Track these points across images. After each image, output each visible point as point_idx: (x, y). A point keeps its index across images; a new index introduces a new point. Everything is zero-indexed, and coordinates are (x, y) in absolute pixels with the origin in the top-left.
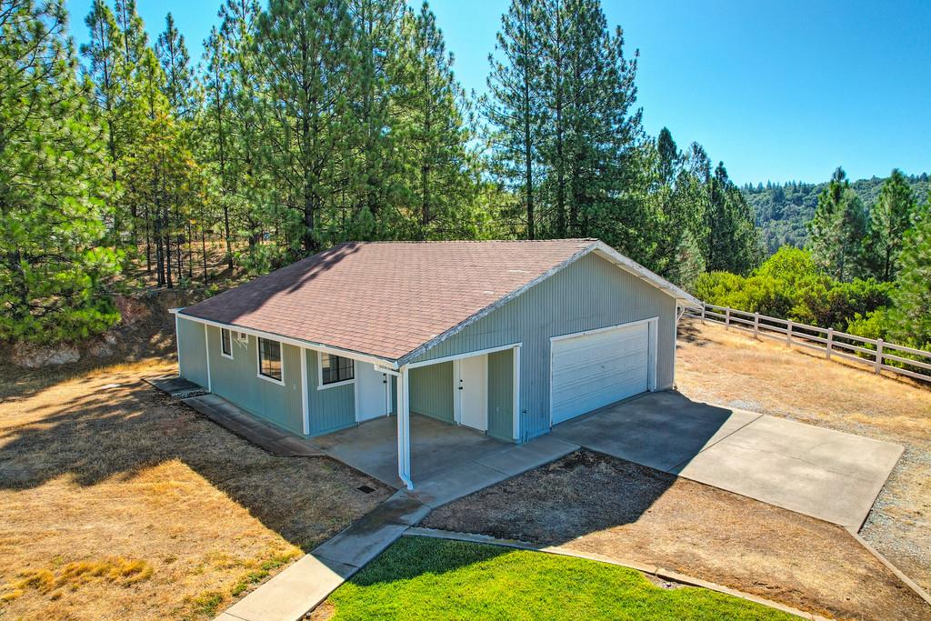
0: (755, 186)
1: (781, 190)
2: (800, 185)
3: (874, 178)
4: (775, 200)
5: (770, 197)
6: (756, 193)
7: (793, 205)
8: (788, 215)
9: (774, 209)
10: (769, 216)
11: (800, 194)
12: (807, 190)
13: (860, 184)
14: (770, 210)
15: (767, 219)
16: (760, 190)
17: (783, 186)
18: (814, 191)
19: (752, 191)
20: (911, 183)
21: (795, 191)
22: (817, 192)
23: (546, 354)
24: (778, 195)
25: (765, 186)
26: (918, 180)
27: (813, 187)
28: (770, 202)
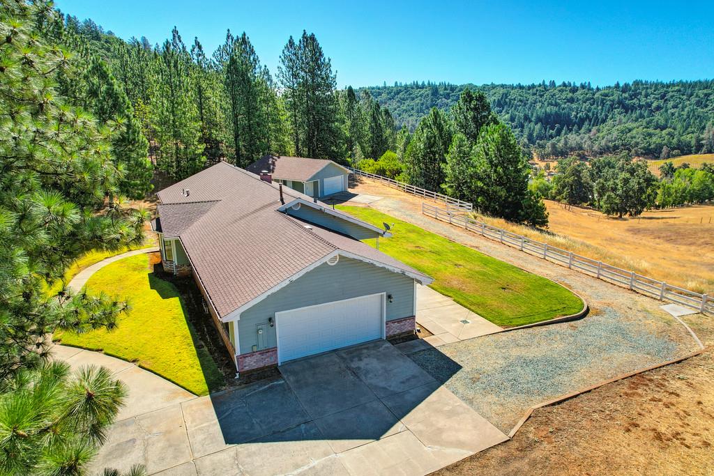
0: (420, 83)
1: (437, 88)
2: (448, 85)
3: (492, 84)
4: (433, 94)
5: (430, 92)
6: (420, 88)
7: (444, 99)
8: (441, 106)
9: (432, 101)
10: (429, 105)
11: (448, 91)
12: (453, 88)
13: (484, 87)
14: (429, 102)
15: (427, 108)
16: (423, 87)
17: (438, 84)
18: (457, 90)
19: (418, 87)
20: (512, 89)
21: (446, 89)
22: (460, 91)
23: (323, 182)
24: (435, 90)
25: (426, 83)
26: (516, 88)
27: (456, 87)
28: (430, 95)
